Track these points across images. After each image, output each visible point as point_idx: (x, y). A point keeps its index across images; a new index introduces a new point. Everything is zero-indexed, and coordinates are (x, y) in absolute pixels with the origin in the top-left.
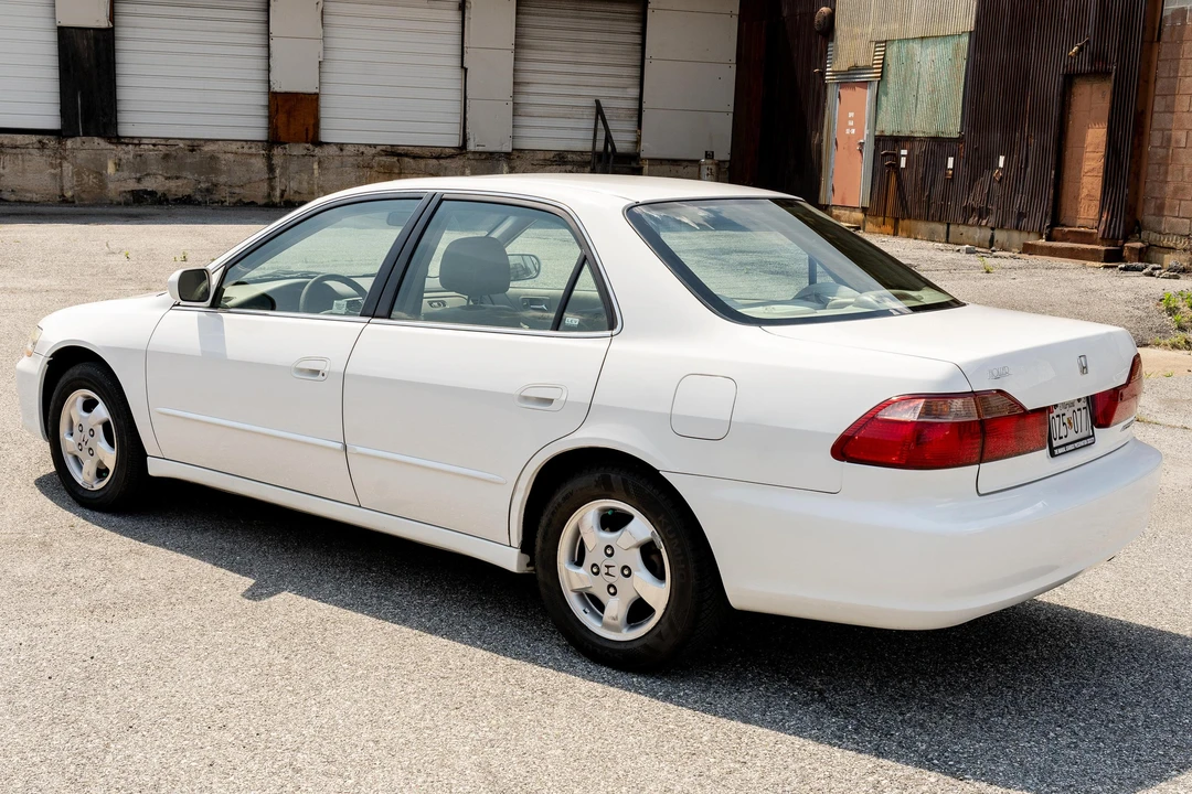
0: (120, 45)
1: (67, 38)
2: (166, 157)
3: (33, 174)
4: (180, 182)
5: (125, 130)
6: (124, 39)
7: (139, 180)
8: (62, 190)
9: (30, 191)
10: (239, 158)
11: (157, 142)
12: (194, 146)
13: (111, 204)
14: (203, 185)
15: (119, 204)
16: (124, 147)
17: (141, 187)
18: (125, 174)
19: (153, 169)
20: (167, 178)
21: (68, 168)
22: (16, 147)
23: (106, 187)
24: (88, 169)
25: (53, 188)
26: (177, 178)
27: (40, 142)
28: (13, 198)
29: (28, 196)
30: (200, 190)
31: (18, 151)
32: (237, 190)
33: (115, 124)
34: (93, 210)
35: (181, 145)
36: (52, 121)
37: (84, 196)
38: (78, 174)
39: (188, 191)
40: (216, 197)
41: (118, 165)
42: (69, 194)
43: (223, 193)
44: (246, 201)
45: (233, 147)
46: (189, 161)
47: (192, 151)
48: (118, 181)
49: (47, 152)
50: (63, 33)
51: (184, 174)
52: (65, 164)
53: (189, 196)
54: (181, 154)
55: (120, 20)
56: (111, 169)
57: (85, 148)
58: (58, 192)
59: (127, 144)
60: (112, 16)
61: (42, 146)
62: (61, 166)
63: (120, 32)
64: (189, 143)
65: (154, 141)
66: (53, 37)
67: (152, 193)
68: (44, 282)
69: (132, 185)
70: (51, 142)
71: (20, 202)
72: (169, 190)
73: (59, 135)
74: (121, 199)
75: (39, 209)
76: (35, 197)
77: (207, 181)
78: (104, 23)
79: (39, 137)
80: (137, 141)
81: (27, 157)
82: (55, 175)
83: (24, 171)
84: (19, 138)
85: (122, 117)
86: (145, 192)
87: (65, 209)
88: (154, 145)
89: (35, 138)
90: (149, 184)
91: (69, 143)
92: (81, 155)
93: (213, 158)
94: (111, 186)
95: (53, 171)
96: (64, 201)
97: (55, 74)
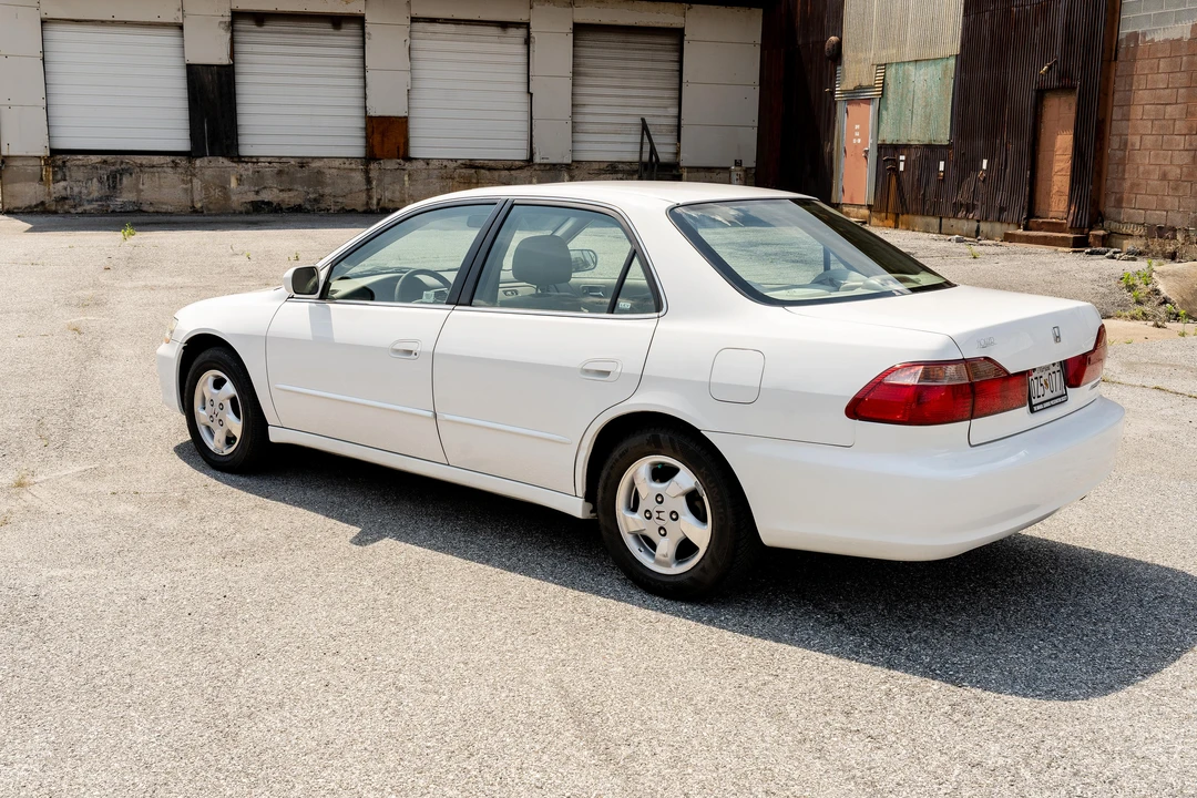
0: (239, 79)
1: (194, 73)
2: (280, 172)
3: (167, 189)
4: (292, 194)
5: (245, 151)
6: (242, 73)
7: (257, 193)
8: (193, 202)
9: (163, 203)
10: (342, 173)
11: (271, 160)
12: (303, 163)
13: (234, 213)
14: (312, 196)
15: (241, 213)
16: (244, 164)
17: (259, 198)
18: (246, 188)
19: (269, 183)
20: (281, 191)
21: (197, 183)
22: (153, 166)
23: (230, 199)
24: (214, 184)
25: (184, 200)
26: (290, 190)
27: (173, 162)
28: (152, 209)
29: (164, 208)
30: (309, 200)
31: (155, 169)
32: (340, 200)
33: (237, 146)
34: (218, 218)
35: (293, 163)
36: (181, 142)
37: (211, 207)
38: (206, 188)
39: (299, 201)
40: (323, 206)
41: (240, 180)
42: (198, 205)
43: (328, 202)
44: (348, 208)
45: (337, 163)
46: (299, 175)
47: (302, 167)
48: (240, 194)
49: (180, 170)
50: (192, 70)
51: (295, 187)
52: (195, 180)
53: (300, 206)
54: (292, 170)
55: (239, 57)
56: (233, 183)
57: (211, 166)
58: (189, 204)
59: (247, 163)
60: (233, 54)
61: (175, 165)
62: (191, 181)
63: (240, 68)
64: (299, 160)
65: (269, 160)
66: (183, 73)
67: (269, 203)
68: (179, 280)
69: (252, 197)
70: (183, 162)
71: (157, 213)
72: (283, 201)
73: (189, 155)
74: (242, 209)
75: (173, 219)
76: (170, 209)
77: (314, 192)
78: (225, 60)
79: (173, 158)
80: (255, 160)
81: (162, 175)
82: (186, 190)
83: (160, 186)
84: (156, 160)
85: (242, 140)
86: (263, 202)
87: (195, 218)
88: (270, 163)
89: (169, 159)
90: (266, 196)
91: (198, 162)
92: (208, 172)
93: (319, 172)
94: (234, 198)
95: (185, 186)
96: (195, 211)
97: (184, 104)
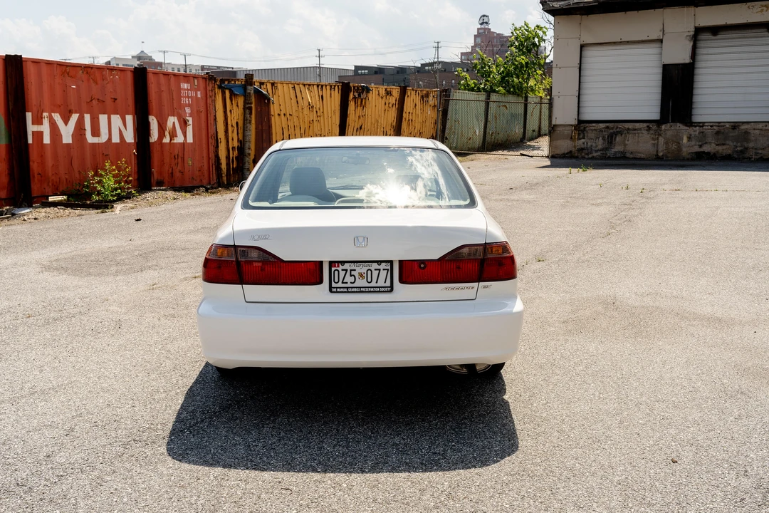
0: (697, 71)
1: (667, 70)
2: (718, 133)
3: (642, 144)
4: (724, 147)
5: (696, 119)
6: (699, 68)
7: (700, 146)
8: (657, 151)
9: (639, 153)
10: (763, 132)
11: (712, 124)
12: (735, 126)
13: (684, 159)
14: (739, 149)
15: (688, 159)
16: (693, 128)
17: (702, 150)
18: (693, 143)
19: (709, 140)
20: (717, 145)
21: (661, 140)
22: (635, 130)
23: (681, 150)
24: (673, 141)
25: (652, 151)
26: (724, 145)
27: (648, 126)
28: (631, 156)
29: (639, 155)
30: (737, 152)
31: (636, 132)
32: (760, 152)
33: (690, 115)
34: (673, 163)
35: (727, 126)
36: (655, 115)
37: (669, 155)
38: (667, 143)
39: (729, 152)
40: (747, 155)
41: (689, 138)
42: (661, 154)
43: (751, 153)
44: (765, 157)
45: (760, 126)
46: (731, 135)
47: (733, 129)
48: (688, 146)
49: (651, 132)
50: (666, 68)
51: (727, 142)
52: (660, 138)
53: (730, 155)
54: (726, 131)
55: (699, 58)
56: (685, 140)
57: (669, 129)
58: (655, 153)
59: (696, 126)
60: (694, 55)
61: (649, 129)
62: (658, 139)
63: (698, 64)
64: (732, 124)
65: (711, 124)
66: (660, 70)
67: (708, 153)
69: (696, 149)
70: (654, 127)
71: (635, 159)
72: (718, 152)
73: (658, 123)
74: (689, 157)
75: (642, 162)
76: (643, 156)
77: (741, 146)
78: (687, 60)
79: (648, 124)
80: (702, 124)
81: (641, 135)
82: (654, 144)
83: (638, 142)
84: (638, 126)
85: (695, 112)
86: (704, 152)
87: (656, 162)
88: (711, 126)
89: (645, 125)
90: (706, 148)
91: (663, 127)
92: (669, 133)
93: (747, 133)
94: (684, 149)
95: (653, 142)
96: (658, 158)
97: (659, 90)
